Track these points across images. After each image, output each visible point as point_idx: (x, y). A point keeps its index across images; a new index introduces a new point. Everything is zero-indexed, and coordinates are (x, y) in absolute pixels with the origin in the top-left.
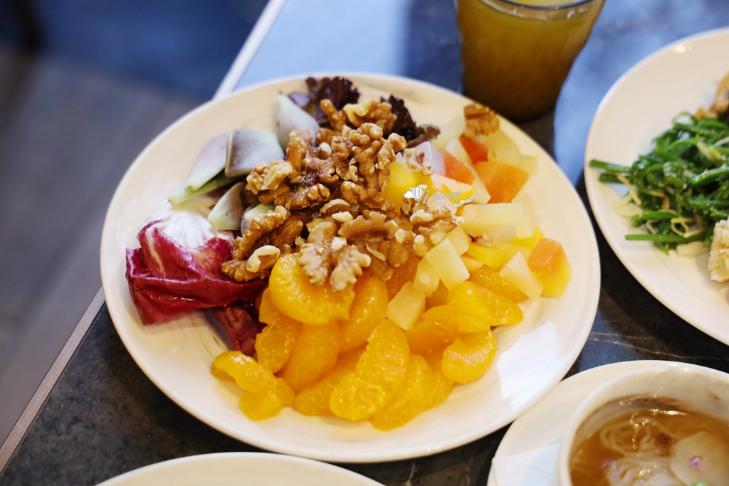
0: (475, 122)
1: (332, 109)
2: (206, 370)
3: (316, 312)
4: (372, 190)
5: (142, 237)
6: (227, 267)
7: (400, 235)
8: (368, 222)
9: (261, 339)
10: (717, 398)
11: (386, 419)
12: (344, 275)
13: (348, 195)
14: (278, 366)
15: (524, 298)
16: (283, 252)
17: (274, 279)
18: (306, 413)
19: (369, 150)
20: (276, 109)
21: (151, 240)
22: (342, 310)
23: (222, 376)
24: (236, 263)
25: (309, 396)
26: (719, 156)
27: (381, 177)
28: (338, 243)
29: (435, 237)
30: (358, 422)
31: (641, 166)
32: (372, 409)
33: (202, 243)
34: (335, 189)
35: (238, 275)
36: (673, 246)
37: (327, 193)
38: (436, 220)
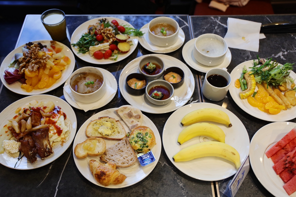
0: (52, 43)
1: (29, 47)
2: (20, 88)
3: (32, 75)
4: (36, 56)
5: (5, 73)
6: (19, 73)
7: (42, 61)
8: (37, 61)
9: (27, 81)
10: (90, 70)
11: (47, 87)
12: (35, 69)
13: (33, 58)
14: (30, 84)
15: (65, 66)
16: (26, 68)
17: (26, 73)
18: (36, 89)
19: (34, 51)
20: (22, 49)
21: (6, 72)
22: (37, 74)
23: (23, 88)
24: (20, 72)
25: (36, 87)
26: (88, 39)
27: (37, 54)
28: (33, 65)
29: (47, 60)
30: (44, 88)
31: (78, 43)
32: (45, 86)
33: (14, 71)
34: (31, 58)
35: (20, 73)
36: (85, 53)
37: (30, 59)
38: (46, 58)
